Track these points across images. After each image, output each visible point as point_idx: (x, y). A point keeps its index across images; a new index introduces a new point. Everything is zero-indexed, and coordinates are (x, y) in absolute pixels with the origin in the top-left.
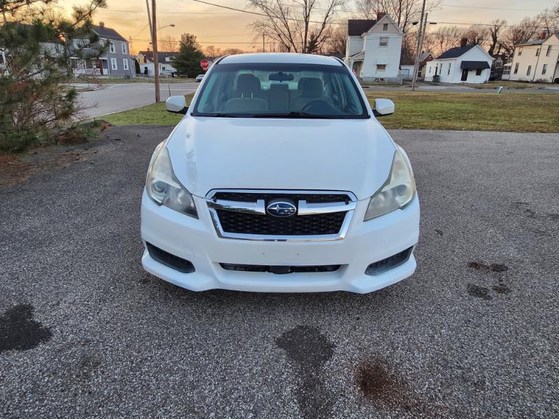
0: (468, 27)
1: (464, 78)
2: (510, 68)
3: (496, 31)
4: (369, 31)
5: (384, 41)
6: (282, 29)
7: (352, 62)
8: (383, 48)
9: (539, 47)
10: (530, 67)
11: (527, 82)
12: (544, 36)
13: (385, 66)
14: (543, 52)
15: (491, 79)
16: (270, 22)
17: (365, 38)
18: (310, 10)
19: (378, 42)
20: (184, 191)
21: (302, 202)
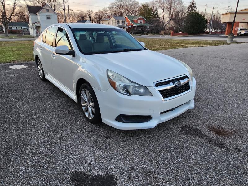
0: (79, 12)
3: (90, 14)
4: (40, 12)
5: (48, 17)
7: (35, 26)
8: (48, 20)
9: (109, 21)
12: (109, 17)
17: (39, 15)
19: (46, 17)
20: (141, 86)
21: (181, 80)
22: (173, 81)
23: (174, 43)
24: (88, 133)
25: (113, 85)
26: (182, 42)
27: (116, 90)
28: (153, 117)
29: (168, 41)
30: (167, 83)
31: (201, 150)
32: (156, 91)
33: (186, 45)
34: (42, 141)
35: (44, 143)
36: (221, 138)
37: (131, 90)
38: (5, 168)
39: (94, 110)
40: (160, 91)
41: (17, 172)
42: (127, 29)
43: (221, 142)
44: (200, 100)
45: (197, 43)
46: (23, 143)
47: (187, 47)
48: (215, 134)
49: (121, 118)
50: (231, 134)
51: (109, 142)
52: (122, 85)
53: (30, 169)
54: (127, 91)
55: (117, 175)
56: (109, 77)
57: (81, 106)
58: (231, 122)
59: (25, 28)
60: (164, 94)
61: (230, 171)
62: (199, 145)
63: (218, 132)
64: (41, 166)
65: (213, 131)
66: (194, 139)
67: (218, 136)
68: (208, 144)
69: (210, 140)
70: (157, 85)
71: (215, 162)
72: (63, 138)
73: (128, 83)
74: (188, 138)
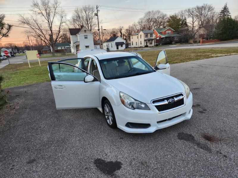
1: (118, 48)
2: (130, 43)
3: (121, 30)
4: (79, 33)
5: (86, 37)
6: (40, 33)
7: (75, 46)
8: (86, 39)
9: (138, 35)
10: (136, 43)
11: (137, 48)
13: (88, 46)
14: (139, 37)
15: (126, 48)
16: (33, 31)
17: (78, 36)
18: (51, 25)
19: (84, 37)
20: (142, 103)
21: (175, 98)
22: (167, 99)
23: (200, 52)
24: (108, 134)
25: (123, 102)
26: (209, 52)
27: (125, 106)
28: (151, 124)
29: (194, 51)
30: (163, 100)
31: (188, 151)
32: (152, 106)
33: (213, 55)
34: (78, 138)
35: (79, 140)
36: (209, 143)
37: (135, 106)
38: (57, 153)
39: (112, 118)
40: (156, 106)
41: (63, 156)
42: (155, 41)
43: (207, 146)
44: (204, 112)
45: (225, 51)
46: (67, 140)
47: (212, 57)
48: (205, 140)
49: (129, 124)
50: (220, 140)
51: (121, 142)
52: (129, 102)
53: (71, 155)
54: (132, 106)
55: (122, 162)
56: (120, 97)
57: (105, 116)
58: (225, 131)
59: (67, 47)
60: (160, 108)
61: (206, 166)
62: (188, 147)
63: (208, 138)
64: (77, 154)
65: (204, 137)
66: (185, 143)
67: (207, 141)
68: (196, 147)
69: (198, 144)
70: (154, 102)
71: (196, 160)
72: (91, 137)
73: (133, 100)
74: (180, 142)
